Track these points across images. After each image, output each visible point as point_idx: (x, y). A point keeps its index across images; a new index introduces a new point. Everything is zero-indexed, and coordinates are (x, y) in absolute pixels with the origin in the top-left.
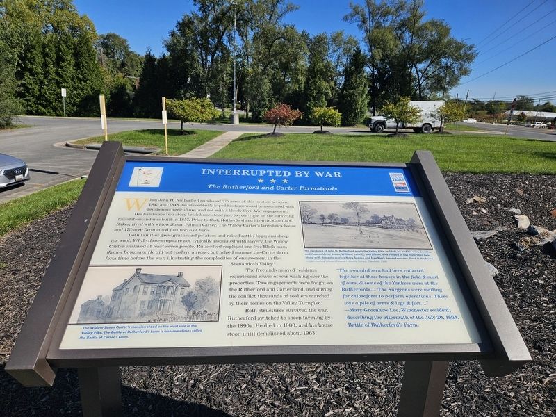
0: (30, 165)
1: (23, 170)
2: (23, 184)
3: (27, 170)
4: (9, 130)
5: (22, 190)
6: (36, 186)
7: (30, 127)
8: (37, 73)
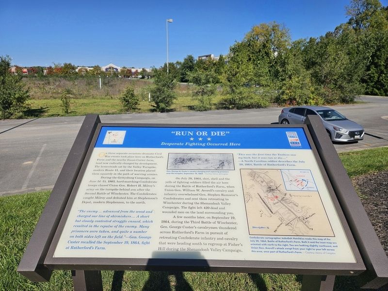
0: (366, 130)
1: (361, 133)
2: (357, 142)
3: (364, 133)
4: (351, 105)
5: (356, 146)
6: (366, 145)
7: (366, 103)
8: (380, 65)
